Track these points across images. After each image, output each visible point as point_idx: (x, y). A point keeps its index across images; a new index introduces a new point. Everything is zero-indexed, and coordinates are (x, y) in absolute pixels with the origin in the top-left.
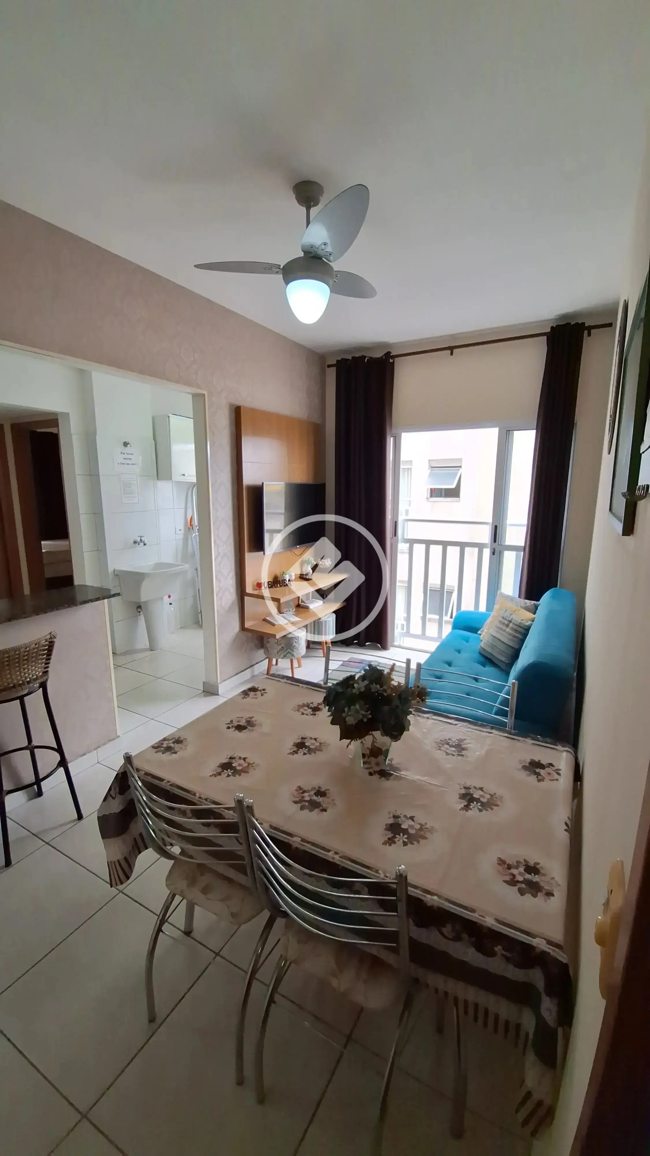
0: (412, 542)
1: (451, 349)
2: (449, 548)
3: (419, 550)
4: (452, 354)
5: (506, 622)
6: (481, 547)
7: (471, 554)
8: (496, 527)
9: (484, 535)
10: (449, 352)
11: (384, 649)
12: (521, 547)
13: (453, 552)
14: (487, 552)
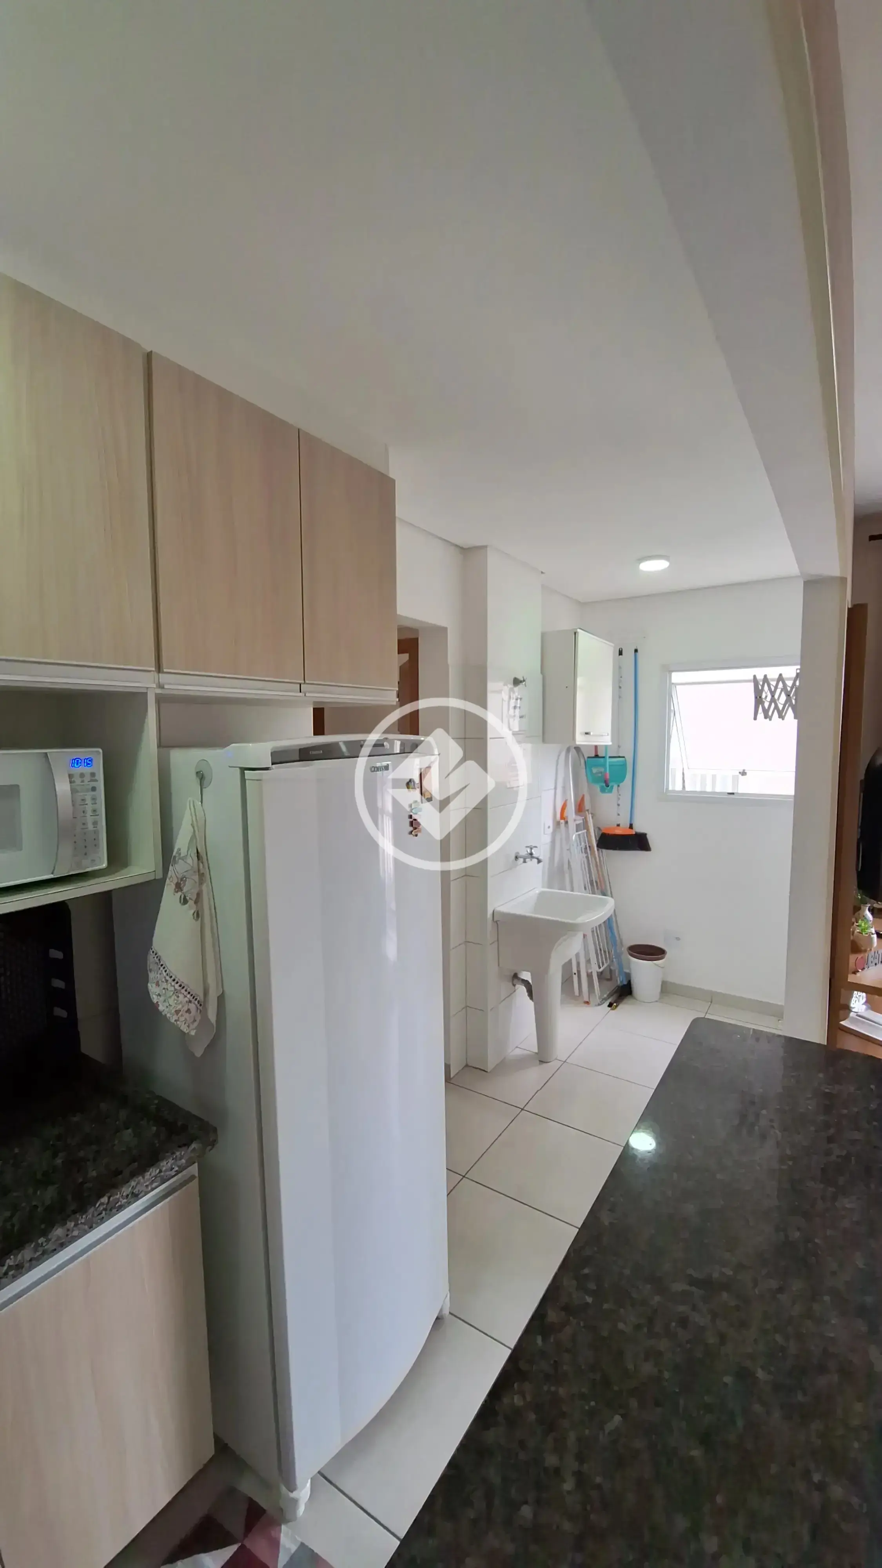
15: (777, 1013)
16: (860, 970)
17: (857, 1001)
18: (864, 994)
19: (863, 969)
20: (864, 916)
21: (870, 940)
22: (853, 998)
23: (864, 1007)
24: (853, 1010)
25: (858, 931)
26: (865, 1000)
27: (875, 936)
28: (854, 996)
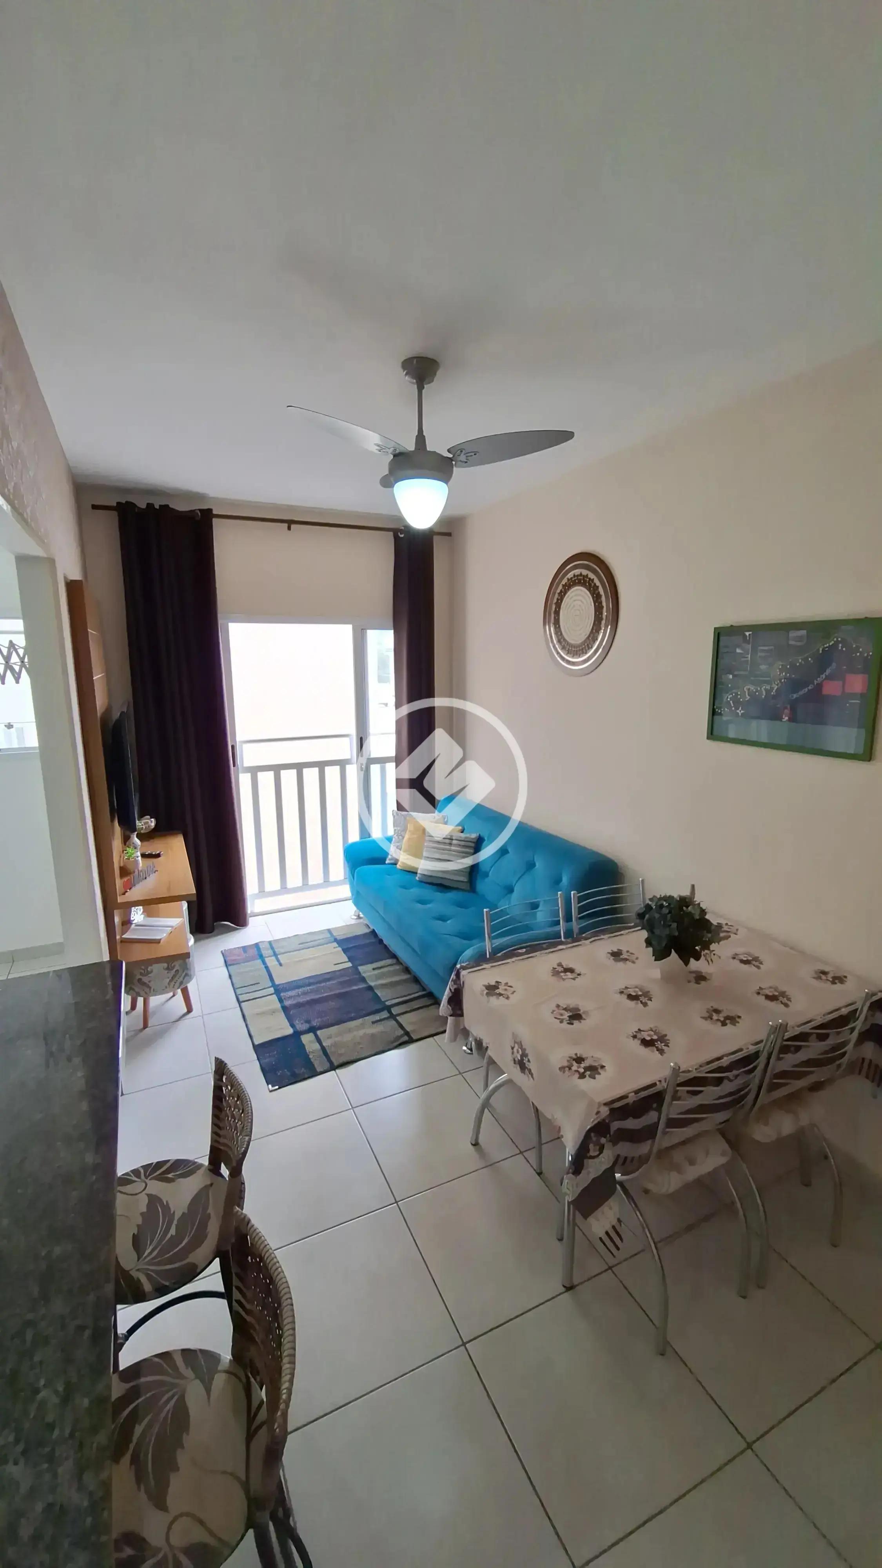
0: (254, 771)
1: (290, 523)
2: (306, 771)
3: (266, 779)
4: (289, 528)
5: (448, 841)
6: (342, 764)
7: (333, 773)
8: (361, 739)
9: (345, 749)
10: (286, 525)
11: (243, 926)
12: (392, 757)
13: (311, 776)
14: (352, 771)
15: (58, 949)
16: (128, 890)
17: (136, 914)
18: (141, 907)
19: (130, 889)
20: (133, 843)
21: (136, 862)
22: (132, 913)
23: (143, 916)
24: (133, 922)
25: (126, 857)
26: (142, 910)
27: (140, 858)
28: (133, 910)
